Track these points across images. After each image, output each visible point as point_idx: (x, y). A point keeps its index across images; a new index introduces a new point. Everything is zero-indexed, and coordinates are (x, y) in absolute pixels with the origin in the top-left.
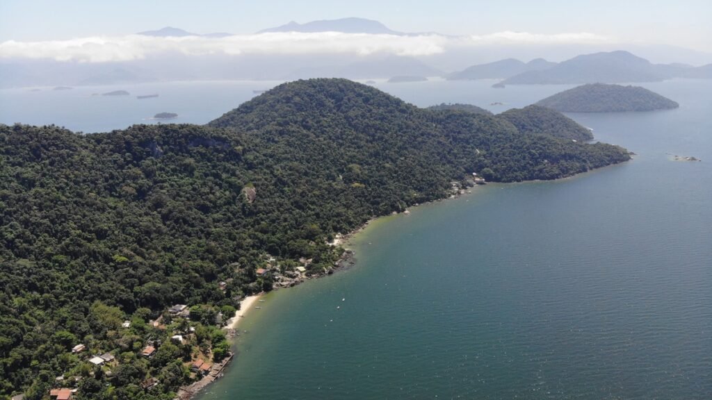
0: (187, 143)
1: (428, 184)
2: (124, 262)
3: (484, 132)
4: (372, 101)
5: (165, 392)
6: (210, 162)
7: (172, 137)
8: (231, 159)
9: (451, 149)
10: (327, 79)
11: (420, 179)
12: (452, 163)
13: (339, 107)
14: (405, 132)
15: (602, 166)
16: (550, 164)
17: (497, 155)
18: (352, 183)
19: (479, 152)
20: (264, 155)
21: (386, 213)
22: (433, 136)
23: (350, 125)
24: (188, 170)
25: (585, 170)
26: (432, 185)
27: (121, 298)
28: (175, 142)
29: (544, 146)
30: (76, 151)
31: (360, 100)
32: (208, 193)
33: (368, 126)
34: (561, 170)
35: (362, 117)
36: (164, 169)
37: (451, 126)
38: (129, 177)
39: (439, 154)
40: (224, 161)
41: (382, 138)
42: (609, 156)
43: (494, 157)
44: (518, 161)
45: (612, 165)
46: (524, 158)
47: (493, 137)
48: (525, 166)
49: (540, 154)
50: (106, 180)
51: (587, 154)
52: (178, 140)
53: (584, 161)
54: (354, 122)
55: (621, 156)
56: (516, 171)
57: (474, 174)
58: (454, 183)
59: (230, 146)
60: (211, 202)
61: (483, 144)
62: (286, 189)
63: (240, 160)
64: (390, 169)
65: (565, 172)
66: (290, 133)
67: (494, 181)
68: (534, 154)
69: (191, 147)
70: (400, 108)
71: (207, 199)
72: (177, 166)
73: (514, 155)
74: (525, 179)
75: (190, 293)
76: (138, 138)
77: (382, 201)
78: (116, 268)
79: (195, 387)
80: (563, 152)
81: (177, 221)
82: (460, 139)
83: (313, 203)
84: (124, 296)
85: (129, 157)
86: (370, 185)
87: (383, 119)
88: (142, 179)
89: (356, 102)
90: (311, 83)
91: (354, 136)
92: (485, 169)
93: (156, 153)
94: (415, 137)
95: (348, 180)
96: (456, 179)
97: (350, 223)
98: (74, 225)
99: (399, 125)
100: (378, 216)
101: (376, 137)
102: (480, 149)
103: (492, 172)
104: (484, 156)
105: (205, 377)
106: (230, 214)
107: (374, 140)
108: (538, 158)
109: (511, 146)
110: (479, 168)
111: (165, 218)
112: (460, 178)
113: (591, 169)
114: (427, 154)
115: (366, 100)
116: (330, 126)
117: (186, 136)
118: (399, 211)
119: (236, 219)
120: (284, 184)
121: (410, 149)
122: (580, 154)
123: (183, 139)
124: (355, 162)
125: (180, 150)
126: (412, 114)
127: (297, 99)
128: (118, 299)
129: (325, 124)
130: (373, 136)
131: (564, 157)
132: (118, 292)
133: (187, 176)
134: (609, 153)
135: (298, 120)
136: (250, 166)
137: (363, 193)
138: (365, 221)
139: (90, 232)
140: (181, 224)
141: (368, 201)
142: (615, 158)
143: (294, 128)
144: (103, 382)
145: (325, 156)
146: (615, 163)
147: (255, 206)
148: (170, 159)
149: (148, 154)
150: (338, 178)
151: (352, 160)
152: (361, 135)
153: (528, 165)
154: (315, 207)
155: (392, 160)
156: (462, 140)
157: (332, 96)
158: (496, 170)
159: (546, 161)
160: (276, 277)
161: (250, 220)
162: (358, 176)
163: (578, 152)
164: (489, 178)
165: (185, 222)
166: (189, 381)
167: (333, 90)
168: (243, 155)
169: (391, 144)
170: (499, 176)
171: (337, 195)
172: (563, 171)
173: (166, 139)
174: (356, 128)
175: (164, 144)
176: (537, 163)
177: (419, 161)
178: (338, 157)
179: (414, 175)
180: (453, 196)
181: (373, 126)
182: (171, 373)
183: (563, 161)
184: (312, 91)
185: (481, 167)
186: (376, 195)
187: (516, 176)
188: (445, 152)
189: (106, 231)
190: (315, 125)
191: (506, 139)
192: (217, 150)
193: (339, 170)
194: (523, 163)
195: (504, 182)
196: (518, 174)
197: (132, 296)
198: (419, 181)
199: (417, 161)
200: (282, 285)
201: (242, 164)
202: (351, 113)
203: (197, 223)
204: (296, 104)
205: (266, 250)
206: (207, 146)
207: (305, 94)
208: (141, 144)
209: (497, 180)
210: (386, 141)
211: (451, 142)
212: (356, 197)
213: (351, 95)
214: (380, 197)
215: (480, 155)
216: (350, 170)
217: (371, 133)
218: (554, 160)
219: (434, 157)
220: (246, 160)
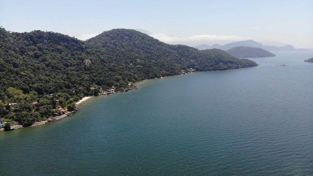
0: (60, 41)
1: (171, 69)
2: (25, 75)
3: (194, 53)
4: (145, 39)
5: (41, 117)
6: (70, 50)
7: (52, 37)
8: (80, 50)
9: (180, 59)
10: (125, 29)
11: (167, 67)
12: (181, 63)
13: (131, 40)
14: (160, 51)
15: (245, 67)
16: (223, 65)
17: (200, 61)
18: (137, 66)
19: (192, 61)
20: (95, 51)
21: (152, 78)
22: (173, 53)
23: (136, 47)
24: (60, 51)
25: (238, 68)
26: (173, 69)
27: (22, 88)
28: (54, 40)
29: (220, 57)
30: (7, 37)
31: (140, 38)
32: (68, 60)
33: (144, 47)
34: (228, 67)
35: (141, 44)
36: (48, 49)
37: (180, 51)
38: (31, 49)
39: (175, 60)
40: (76, 50)
41: (150, 52)
42: (248, 64)
43: (199, 62)
44: (210, 63)
45: (249, 67)
46: (212, 62)
47: (198, 55)
48: (212, 65)
49: (219, 60)
50: (20, 49)
51: (239, 62)
52: (55, 39)
53: (238, 64)
54: (138, 45)
55: (253, 64)
56: (209, 67)
57: (191, 68)
58: (182, 70)
59: (80, 45)
60: (69, 63)
61: (194, 58)
62: (105, 64)
63: (84, 51)
64: (154, 63)
65: (230, 68)
66: (107, 47)
67: (199, 71)
68: (216, 60)
69: (61, 43)
70: (158, 43)
71: (68, 62)
72: (54, 48)
73: (208, 61)
74: (213, 70)
75: (57, 91)
76: (36, 35)
77: (150, 73)
78: (21, 77)
79: (58, 118)
80: (229, 60)
81: (53, 67)
82: (184, 55)
83: (118, 70)
84: (24, 87)
85: (31, 42)
86: (145, 67)
87: (150, 45)
88: (37, 51)
89: (139, 38)
90: (118, 30)
91: (137, 50)
92: (196, 66)
93: (44, 43)
94: (165, 53)
95: (135, 64)
96: (183, 69)
97: (136, 79)
98: (2, 60)
99: (157, 48)
100: (149, 79)
101: (148, 52)
102: (193, 60)
103: (198, 67)
104: (195, 62)
105: (63, 115)
106: (78, 69)
107: (146, 53)
108: (218, 62)
109: (206, 58)
110: (193, 66)
111: (47, 66)
112: (184, 69)
113: (241, 68)
114: (170, 59)
115: (143, 38)
116: (126, 46)
117: (59, 38)
118: (158, 77)
119: (81, 71)
120: (105, 62)
121: (162, 56)
122: (236, 61)
123: (58, 38)
124: (138, 58)
125: (56, 43)
126: (163, 46)
127: (111, 35)
128: (21, 88)
129: (124, 45)
130: (146, 51)
131: (229, 62)
132: (21, 85)
133: (59, 53)
134: (249, 63)
135: (112, 43)
136: (89, 53)
137: (142, 69)
138: (143, 79)
139: (10, 63)
140: (54, 69)
141: (144, 73)
142: (251, 64)
143: (109, 45)
144: (10, 111)
145: (124, 55)
146: (251, 66)
147: (91, 67)
148: (51, 46)
149: (40, 42)
150: (130, 64)
151: (137, 57)
152: (140, 50)
153: (214, 65)
154: (119, 71)
155: (155, 60)
156: (185, 56)
157: (128, 35)
158: (200, 67)
159: (221, 63)
160: (100, 91)
161: (88, 72)
162: (139, 63)
163: (235, 61)
164: (197, 70)
165: (57, 68)
166: (55, 115)
167: (128, 33)
168: (85, 49)
169: (154, 54)
170: (202, 69)
171: (130, 70)
172: (229, 67)
173: (50, 38)
174: (138, 48)
175: (48, 40)
176: (218, 64)
177: (167, 61)
178: (130, 56)
179: (165, 65)
180: (182, 75)
181: (146, 47)
182: (45, 109)
183: (228, 64)
184: (118, 33)
185: (194, 66)
186: (147, 70)
187: (209, 69)
188: (178, 59)
189: (18, 64)
190: (120, 45)
191: (204, 56)
192: (73, 46)
193: (131, 61)
194: (212, 64)
195: (204, 71)
196: (210, 68)
197: (28, 88)
198: (167, 68)
199: (166, 61)
200: (103, 94)
201: (85, 52)
202: (136, 42)
203: (63, 69)
204: (111, 37)
205: (96, 84)
206: (68, 44)
207: (115, 33)
208: (37, 37)
209: (201, 70)
210: (152, 53)
211: (180, 56)
212: (139, 71)
213: (136, 35)
214: (149, 72)
215: (193, 62)
216: (136, 61)
217: (145, 50)
218: (225, 63)
219: (173, 61)
220: (87, 51)
